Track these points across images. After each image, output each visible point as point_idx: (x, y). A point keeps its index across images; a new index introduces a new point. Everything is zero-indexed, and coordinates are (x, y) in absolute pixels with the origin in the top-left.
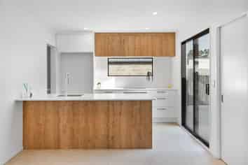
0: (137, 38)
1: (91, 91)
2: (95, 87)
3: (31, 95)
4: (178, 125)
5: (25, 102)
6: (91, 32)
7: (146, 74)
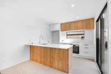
0: (76, 23)
1: (59, 43)
2: (61, 42)
3: (32, 43)
4: (95, 62)
5: (30, 46)
6: (59, 23)
7: (81, 37)
